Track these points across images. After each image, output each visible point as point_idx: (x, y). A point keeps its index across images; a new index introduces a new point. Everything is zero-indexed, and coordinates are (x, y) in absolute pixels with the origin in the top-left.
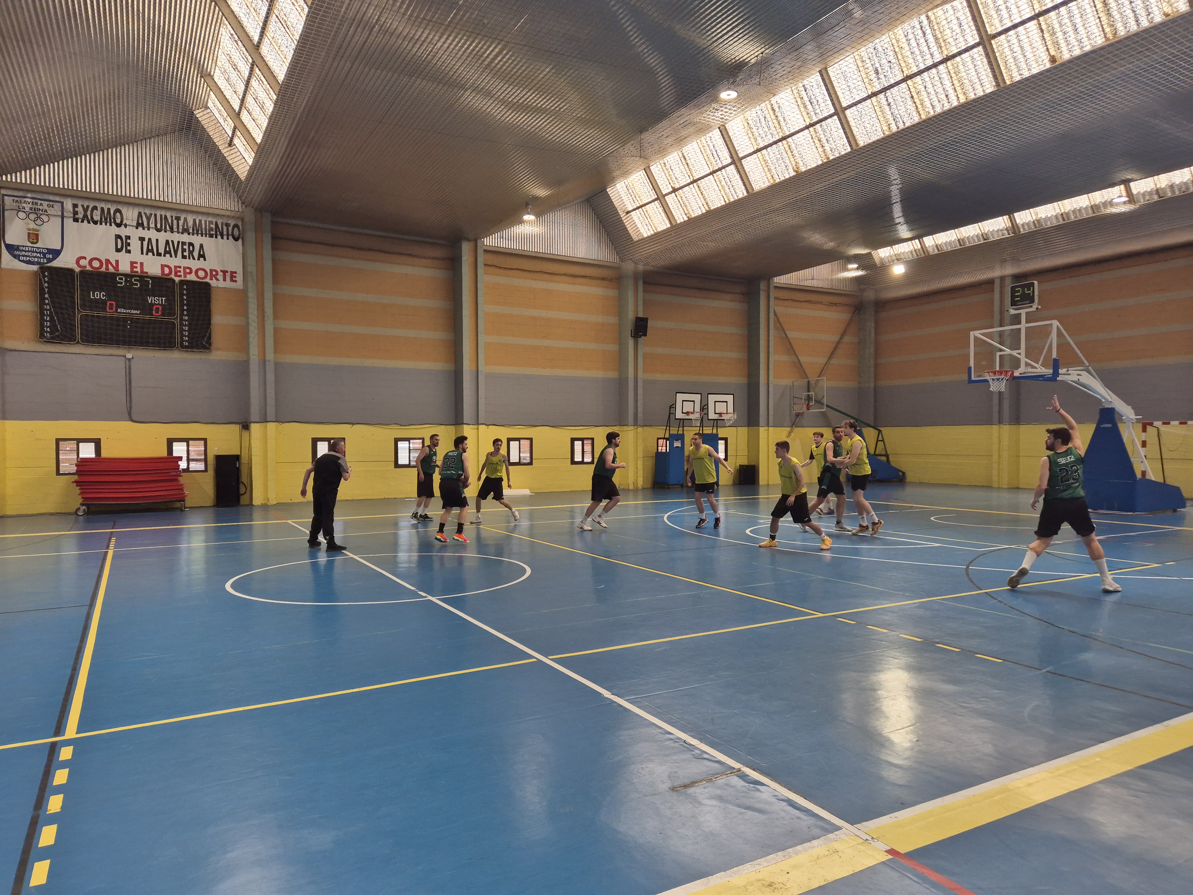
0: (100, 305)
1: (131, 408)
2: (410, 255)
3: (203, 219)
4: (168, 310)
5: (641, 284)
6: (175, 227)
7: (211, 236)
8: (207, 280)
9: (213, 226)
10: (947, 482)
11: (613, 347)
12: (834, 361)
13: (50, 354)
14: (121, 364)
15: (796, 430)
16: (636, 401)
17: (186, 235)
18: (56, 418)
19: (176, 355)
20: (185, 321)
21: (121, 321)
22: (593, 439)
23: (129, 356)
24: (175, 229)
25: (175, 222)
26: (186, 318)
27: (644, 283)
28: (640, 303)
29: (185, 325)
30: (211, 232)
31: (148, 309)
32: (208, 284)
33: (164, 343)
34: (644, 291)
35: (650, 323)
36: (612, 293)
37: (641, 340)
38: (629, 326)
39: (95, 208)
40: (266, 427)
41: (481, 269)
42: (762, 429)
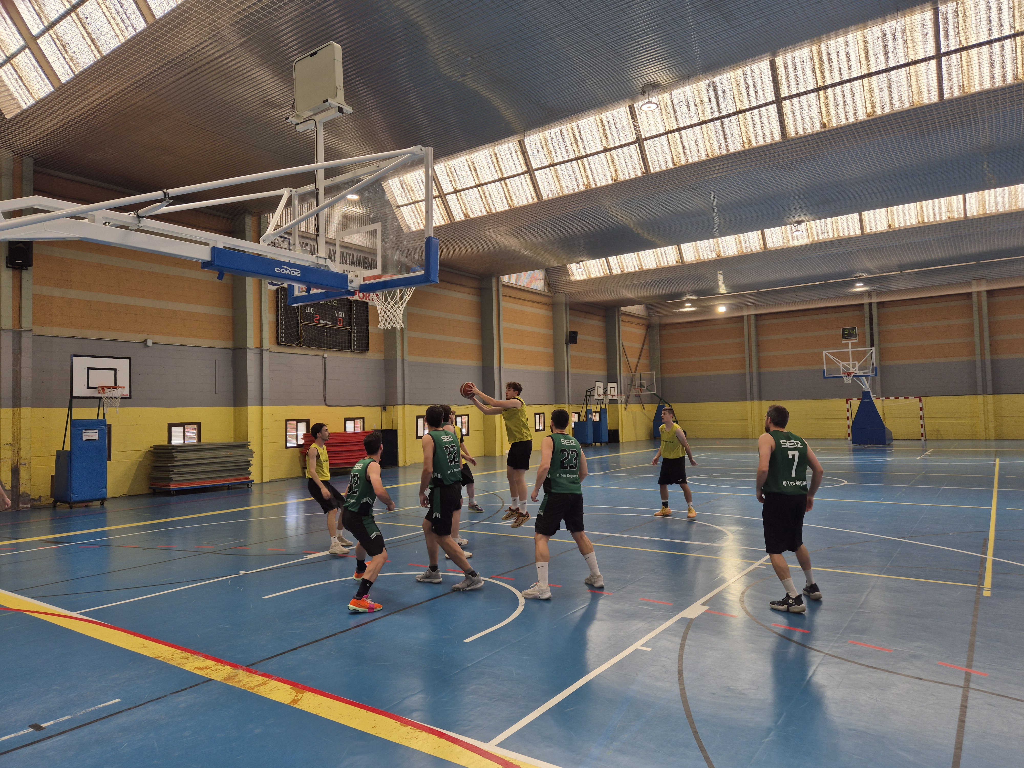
0: (309, 317)
1: (325, 394)
2: (461, 285)
3: (362, 255)
4: (348, 321)
5: (568, 309)
6: (348, 260)
7: (366, 268)
8: (364, 300)
9: (366, 261)
10: (715, 437)
11: (551, 351)
12: (641, 361)
13: (282, 355)
14: (320, 361)
15: (629, 405)
16: (568, 387)
17: (353, 266)
18: (285, 404)
19: (348, 355)
20: (355, 330)
21: (321, 329)
22: (543, 413)
23: (326, 356)
24: (348, 262)
25: (348, 257)
26: (355, 328)
27: (570, 309)
28: (568, 322)
29: (355, 333)
30: (366, 265)
31: (335, 320)
32: (367, 303)
33: (345, 347)
34: (570, 315)
35: (579, 335)
36: (550, 314)
37: (570, 346)
38: (563, 337)
39: (307, 244)
40: (404, 408)
41: (501, 297)
42: (619, 405)
